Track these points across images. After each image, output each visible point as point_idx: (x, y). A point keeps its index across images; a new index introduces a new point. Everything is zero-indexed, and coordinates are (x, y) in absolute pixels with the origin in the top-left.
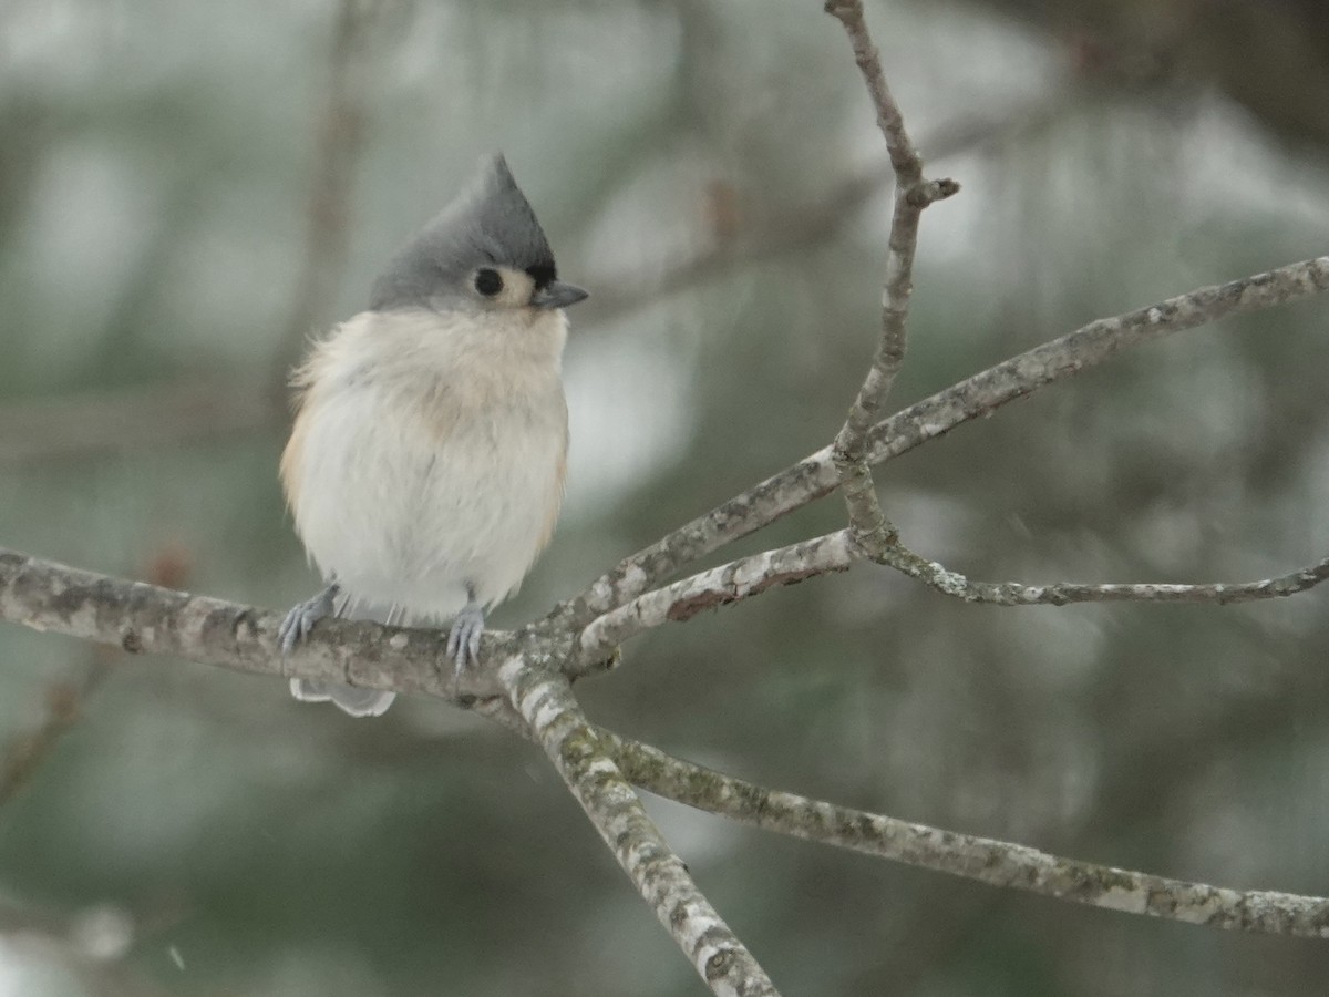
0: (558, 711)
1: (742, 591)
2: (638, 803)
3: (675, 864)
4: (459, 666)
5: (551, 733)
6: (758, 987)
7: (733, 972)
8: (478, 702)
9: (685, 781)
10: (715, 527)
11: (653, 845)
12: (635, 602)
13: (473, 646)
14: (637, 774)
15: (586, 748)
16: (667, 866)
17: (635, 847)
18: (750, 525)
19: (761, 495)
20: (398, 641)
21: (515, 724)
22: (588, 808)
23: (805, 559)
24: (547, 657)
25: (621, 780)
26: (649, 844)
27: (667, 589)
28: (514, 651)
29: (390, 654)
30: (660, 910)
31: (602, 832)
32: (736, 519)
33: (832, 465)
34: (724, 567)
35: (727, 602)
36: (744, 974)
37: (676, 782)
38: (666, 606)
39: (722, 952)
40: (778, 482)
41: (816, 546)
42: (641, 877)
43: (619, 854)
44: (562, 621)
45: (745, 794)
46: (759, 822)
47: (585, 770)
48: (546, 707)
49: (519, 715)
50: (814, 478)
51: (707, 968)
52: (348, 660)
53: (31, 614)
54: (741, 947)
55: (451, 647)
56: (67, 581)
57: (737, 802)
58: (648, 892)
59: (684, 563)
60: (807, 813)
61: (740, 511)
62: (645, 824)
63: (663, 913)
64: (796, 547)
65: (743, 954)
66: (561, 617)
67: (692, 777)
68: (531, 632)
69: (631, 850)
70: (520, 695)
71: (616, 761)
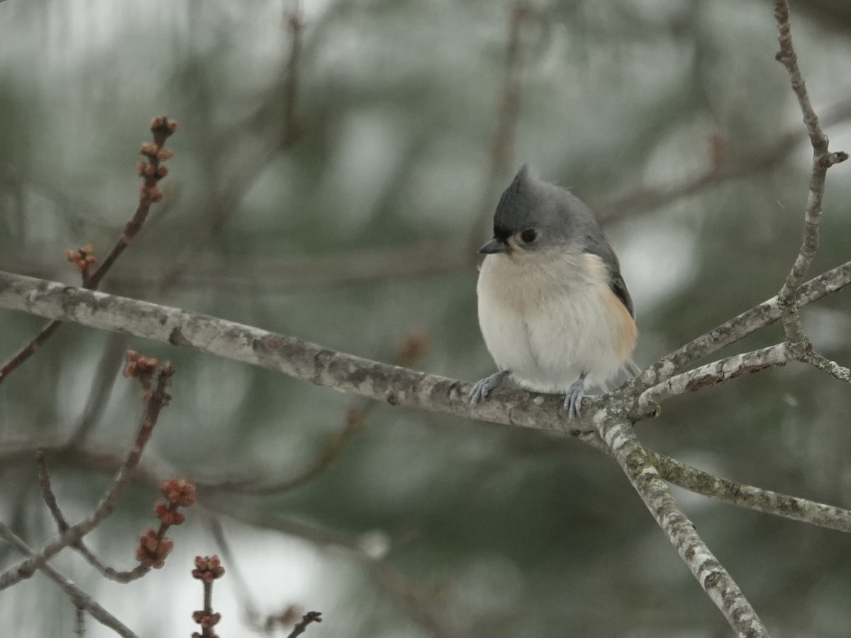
0: (625, 440)
1: (727, 375)
2: (668, 491)
3: (688, 524)
4: (570, 416)
5: (621, 452)
6: (733, 593)
7: (719, 584)
8: (581, 434)
9: (695, 478)
10: (713, 340)
11: (677, 514)
12: (668, 381)
13: (578, 406)
14: (669, 474)
15: (640, 460)
16: (684, 526)
17: (667, 515)
18: (732, 339)
19: (738, 322)
20: (538, 401)
21: (602, 447)
22: (641, 493)
23: (761, 359)
24: (619, 410)
25: (659, 478)
26: (675, 513)
27: (686, 373)
28: (601, 406)
29: (536, 407)
30: (680, 549)
31: (648, 506)
32: (724, 335)
33: (777, 307)
34: (717, 362)
35: (718, 381)
36: (725, 585)
37: (689, 480)
38: (685, 383)
39: (714, 573)
40: (748, 315)
41: (768, 351)
42: (670, 532)
43: (658, 519)
44: (628, 391)
45: (727, 486)
46: (735, 502)
47: (639, 472)
48: (619, 438)
49: (602, 441)
50: (767, 313)
51: (705, 582)
52: (511, 410)
53: (337, 383)
54: (724, 571)
55: (566, 405)
56: (356, 365)
57: (723, 491)
58: (674, 540)
59: (696, 360)
60: (761, 497)
61: (727, 331)
62: (673, 502)
63: (682, 551)
64: (756, 352)
65: (724, 574)
66: (627, 388)
67: (698, 477)
68: (611, 396)
69: (664, 517)
70: (605, 430)
71: (657, 468)
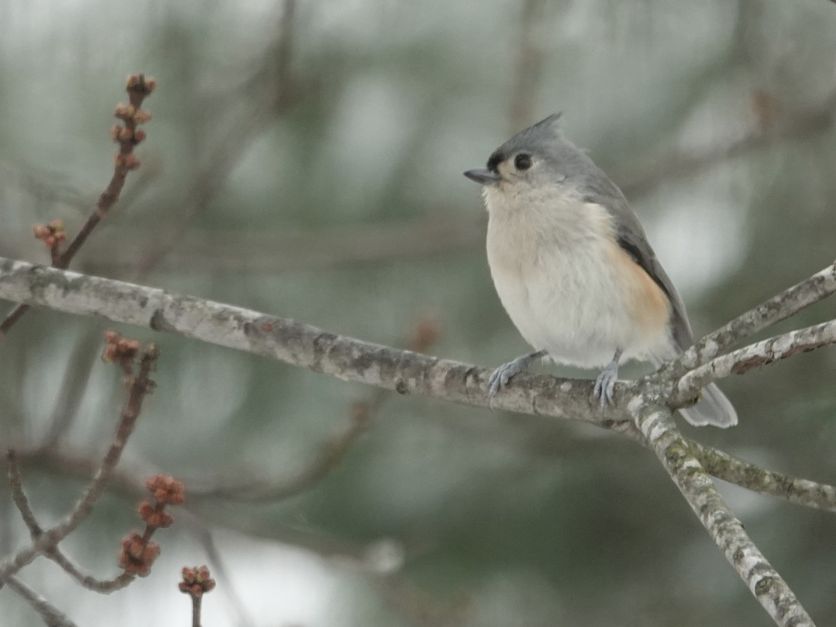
0: (664, 429)
1: (777, 356)
2: (713, 486)
3: (736, 524)
4: (602, 405)
5: (659, 443)
6: (787, 600)
7: (772, 590)
8: (615, 424)
9: (742, 473)
10: (760, 317)
11: (723, 512)
12: (711, 363)
13: (610, 393)
14: (713, 468)
15: (681, 453)
16: (731, 525)
17: (712, 513)
18: (782, 314)
19: (789, 296)
20: (565, 387)
21: (638, 438)
22: (682, 489)
23: (816, 336)
24: (657, 397)
25: (703, 472)
26: (720, 512)
27: (731, 354)
28: (636, 392)
29: (561, 395)
30: (727, 552)
31: (691, 504)
32: (773, 311)
33: (832, 278)
34: (766, 341)
35: (767, 363)
36: (779, 592)
37: (736, 473)
38: (730, 365)
39: (765, 579)
40: (799, 288)
41: (823, 328)
42: (715, 532)
43: (702, 518)
44: (666, 374)
45: (779, 480)
46: (788, 498)
47: (681, 466)
48: (657, 427)
49: (639, 432)
50: (821, 285)
51: (756, 587)
52: (535, 397)
53: (340, 370)
54: (777, 575)
55: (596, 391)
56: (362, 350)
57: (774, 486)
58: (720, 541)
59: (740, 339)
60: (818, 492)
61: (777, 306)
62: (718, 499)
63: (729, 554)
64: (810, 329)
65: (777, 579)
66: (665, 372)
67: (747, 471)
68: (647, 381)
69: (709, 516)
70: (641, 420)
71: (700, 460)
